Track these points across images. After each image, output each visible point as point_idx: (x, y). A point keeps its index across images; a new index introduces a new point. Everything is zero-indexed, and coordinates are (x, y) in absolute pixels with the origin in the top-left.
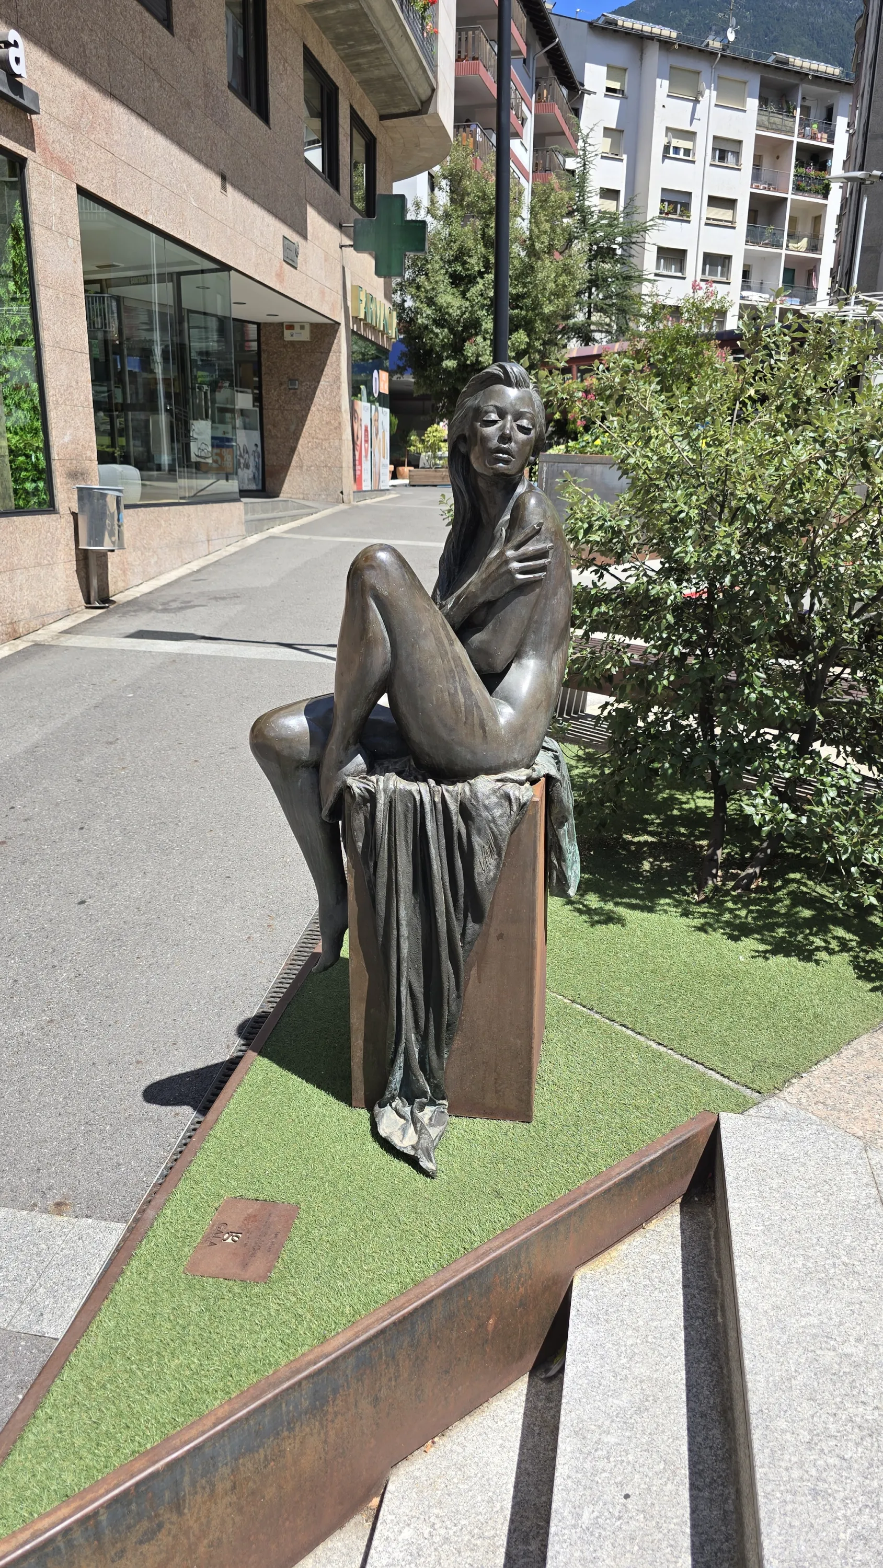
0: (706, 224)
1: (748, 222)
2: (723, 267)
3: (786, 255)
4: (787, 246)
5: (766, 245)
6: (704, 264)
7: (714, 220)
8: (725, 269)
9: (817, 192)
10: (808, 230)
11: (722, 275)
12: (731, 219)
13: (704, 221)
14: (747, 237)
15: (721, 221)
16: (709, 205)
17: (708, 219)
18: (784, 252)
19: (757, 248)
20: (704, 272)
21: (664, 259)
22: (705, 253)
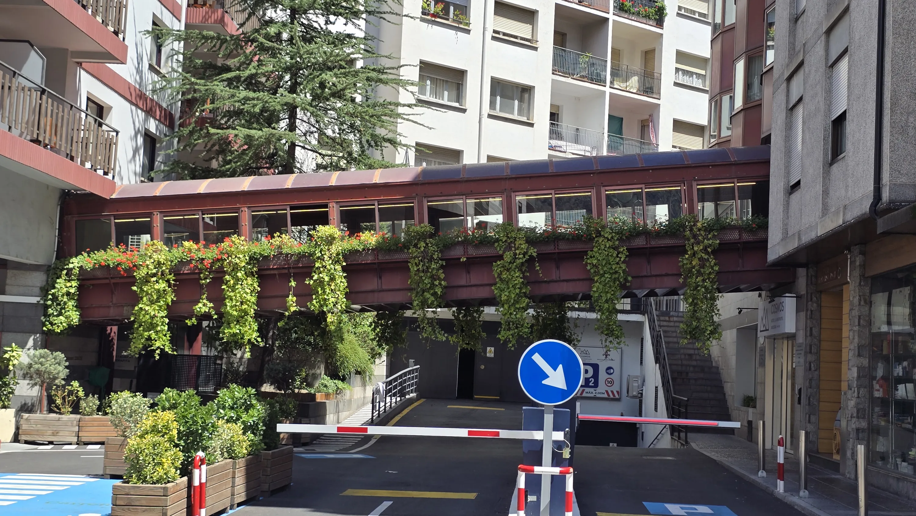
0: (494, 38)
1: (555, 44)
2: (521, 101)
3: (611, 94)
4: (612, 83)
5: (582, 78)
6: (493, 94)
7: (504, 34)
8: (525, 105)
9: (647, 17)
10: (637, 65)
11: (520, 113)
12: (529, 37)
13: (489, 34)
14: (554, 65)
15: (516, 37)
16: (496, 13)
17: (495, 32)
18: (607, 90)
19: (570, 80)
20: (492, 105)
21: (432, 80)
22: (493, 80)
